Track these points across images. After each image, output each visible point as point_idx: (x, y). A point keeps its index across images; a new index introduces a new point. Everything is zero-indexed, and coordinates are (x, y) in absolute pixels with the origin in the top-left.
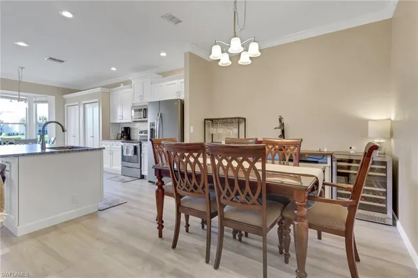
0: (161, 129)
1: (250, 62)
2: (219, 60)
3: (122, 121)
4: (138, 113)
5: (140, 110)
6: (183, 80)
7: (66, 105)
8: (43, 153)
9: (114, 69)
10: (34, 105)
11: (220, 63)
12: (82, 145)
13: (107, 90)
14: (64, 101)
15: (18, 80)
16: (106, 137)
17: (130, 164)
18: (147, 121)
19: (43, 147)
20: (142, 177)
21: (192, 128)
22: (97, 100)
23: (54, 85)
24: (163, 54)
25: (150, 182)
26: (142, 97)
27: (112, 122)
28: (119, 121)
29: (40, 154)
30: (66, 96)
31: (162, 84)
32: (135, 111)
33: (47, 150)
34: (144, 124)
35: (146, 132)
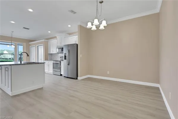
0: (69, 56)
1: (104, 28)
2: (92, 28)
3: (53, 53)
4: (59, 49)
5: (60, 48)
6: (77, 36)
7: (30, 46)
8: (21, 64)
9: (49, 32)
10: (17, 46)
11: (92, 29)
12: (37, 62)
13: (47, 40)
14: (30, 45)
15: (11, 36)
16: (46, 59)
17: (56, 70)
18: (63, 53)
19: (21, 62)
20: (61, 75)
21: (81, 55)
22: (43, 44)
23: (25, 38)
24: (69, 26)
25: (64, 77)
26: (61, 43)
27: (49, 53)
28: (51, 53)
29: (20, 64)
30: (30, 43)
31: (69, 38)
32: (58, 49)
33: (22, 63)
34: (62, 54)
35: (63, 57)
